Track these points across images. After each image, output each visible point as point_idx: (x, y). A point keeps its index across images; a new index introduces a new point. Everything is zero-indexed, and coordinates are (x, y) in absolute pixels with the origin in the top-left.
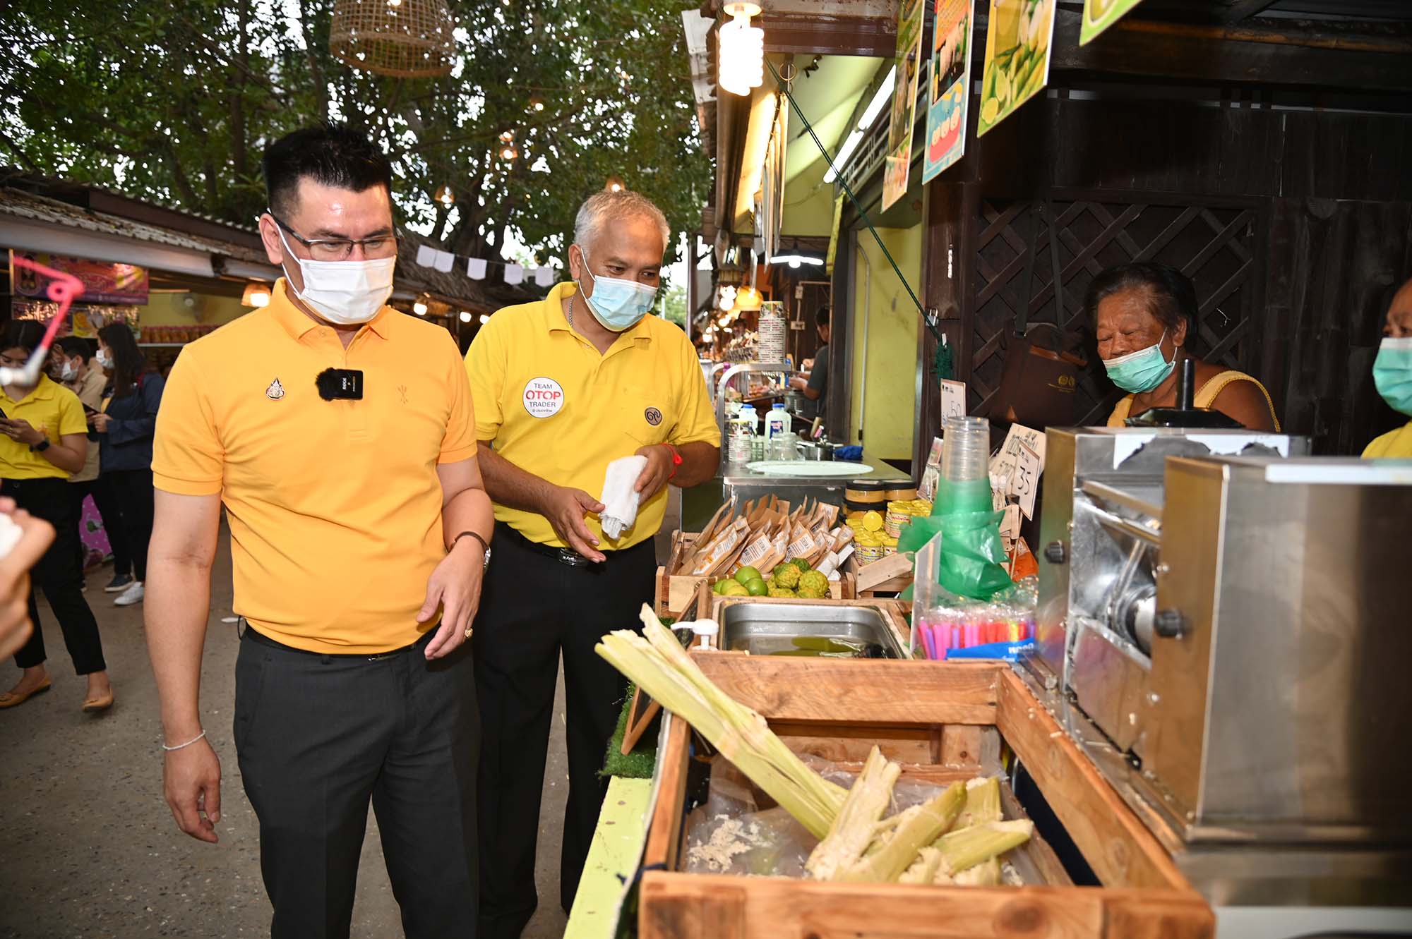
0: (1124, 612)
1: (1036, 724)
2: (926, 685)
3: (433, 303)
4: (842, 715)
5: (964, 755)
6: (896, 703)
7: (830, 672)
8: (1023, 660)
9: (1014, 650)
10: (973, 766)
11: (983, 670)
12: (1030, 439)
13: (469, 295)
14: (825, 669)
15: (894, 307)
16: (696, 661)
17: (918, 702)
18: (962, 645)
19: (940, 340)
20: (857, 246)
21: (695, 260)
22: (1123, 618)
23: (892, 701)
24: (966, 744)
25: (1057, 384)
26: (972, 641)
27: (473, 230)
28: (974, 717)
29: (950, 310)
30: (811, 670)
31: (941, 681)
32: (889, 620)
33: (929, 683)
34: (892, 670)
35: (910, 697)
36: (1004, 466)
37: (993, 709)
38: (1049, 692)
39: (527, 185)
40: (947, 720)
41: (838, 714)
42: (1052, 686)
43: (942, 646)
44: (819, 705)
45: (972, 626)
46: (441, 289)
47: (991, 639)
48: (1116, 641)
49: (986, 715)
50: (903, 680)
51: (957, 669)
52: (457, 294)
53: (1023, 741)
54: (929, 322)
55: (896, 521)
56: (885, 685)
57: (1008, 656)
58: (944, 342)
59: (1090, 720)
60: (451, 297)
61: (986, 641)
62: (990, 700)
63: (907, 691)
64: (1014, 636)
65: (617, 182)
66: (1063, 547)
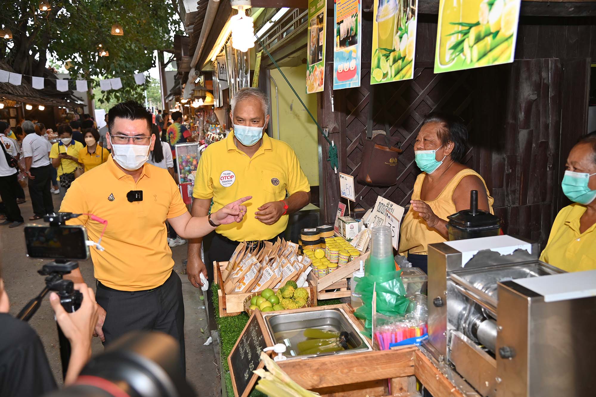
0: (471, 327)
1: (440, 382)
2: (384, 362)
3: (7, 101)
4: (348, 381)
5: (401, 389)
6: (371, 372)
7: (342, 363)
8: (422, 345)
9: (418, 340)
10: (405, 394)
11: (407, 352)
12: (389, 206)
13: (29, 93)
14: (340, 362)
15: (291, 108)
16: (281, 367)
17: (381, 370)
18: (396, 339)
19: (331, 144)
20: (270, 77)
21: (163, 66)
22: (470, 330)
23: (370, 371)
24: (402, 384)
25: (389, 163)
26: (400, 339)
27: (24, 52)
28: (405, 373)
29: (335, 128)
30: (333, 364)
31: (390, 359)
32: (346, 316)
33: (385, 361)
34: (369, 358)
35: (377, 369)
36: (377, 219)
37: (413, 368)
38: (440, 363)
39: (58, 26)
40: (394, 376)
41: (347, 381)
42: (441, 360)
43: (387, 343)
44: (338, 379)
45: (399, 332)
46: (10, 91)
47: (408, 337)
48: (468, 341)
49: (411, 371)
50: (374, 361)
51: (397, 354)
52: (21, 94)
53: (433, 387)
54: (325, 135)
55: (333, 255)
56: (366, 365)
57: (416, 343)
58: (333, 145)
59: (464, 379)
60: (18, 96)
61: (407, 338)
62: (411, 365)
63: (376, 366)
64: (418, 333)
65: (117, 27)
66: (441, 300)
